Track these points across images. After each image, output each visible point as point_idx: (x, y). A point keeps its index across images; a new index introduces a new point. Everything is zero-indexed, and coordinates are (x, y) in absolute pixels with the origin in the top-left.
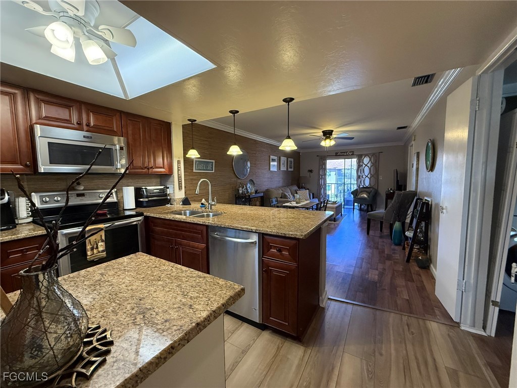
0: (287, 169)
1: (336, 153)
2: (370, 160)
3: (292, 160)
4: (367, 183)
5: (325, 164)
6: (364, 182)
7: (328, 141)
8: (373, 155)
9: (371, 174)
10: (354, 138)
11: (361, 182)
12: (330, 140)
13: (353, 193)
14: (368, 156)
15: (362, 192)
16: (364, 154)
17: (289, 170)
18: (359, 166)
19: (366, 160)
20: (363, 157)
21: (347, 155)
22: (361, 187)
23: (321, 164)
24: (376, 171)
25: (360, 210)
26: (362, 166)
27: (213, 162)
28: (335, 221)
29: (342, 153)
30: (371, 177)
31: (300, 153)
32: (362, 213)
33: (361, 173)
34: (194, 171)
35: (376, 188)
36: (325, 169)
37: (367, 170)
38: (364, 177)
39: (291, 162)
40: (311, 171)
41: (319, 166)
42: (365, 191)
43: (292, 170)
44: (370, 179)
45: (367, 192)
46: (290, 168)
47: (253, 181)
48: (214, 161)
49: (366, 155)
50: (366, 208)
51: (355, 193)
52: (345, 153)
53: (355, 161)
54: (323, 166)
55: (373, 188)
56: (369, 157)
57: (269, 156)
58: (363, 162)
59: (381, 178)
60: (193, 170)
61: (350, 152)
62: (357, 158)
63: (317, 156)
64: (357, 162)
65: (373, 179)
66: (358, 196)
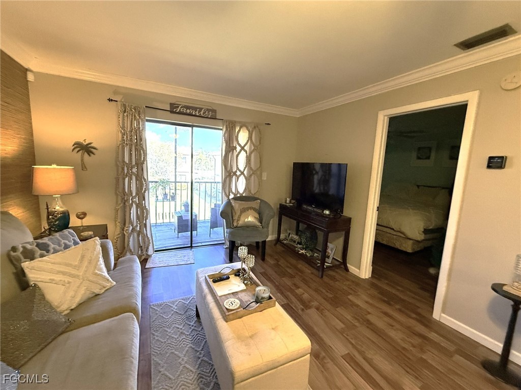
1: (172, 106)
2: (250, 137)
8: (256, 126)
9: (250, 168)
14: (247, 128)
18: (229, 148)
19: (243, 137)
20: (237, 128)
21: (200, 116)
24: (260, 162)
26: (235, 148)
29: (188, 107)
31: (27, 70)
38: (238, 173)
44: (248, 179)
49: (242, 125)
52: (195, 109)
56: (249, 131)
58: (237, 140)
61: (208, 110)
62: (224, 130)
63: (110, 100)
64: (224, 136)
65: (254, 178)
66: (238, 220)
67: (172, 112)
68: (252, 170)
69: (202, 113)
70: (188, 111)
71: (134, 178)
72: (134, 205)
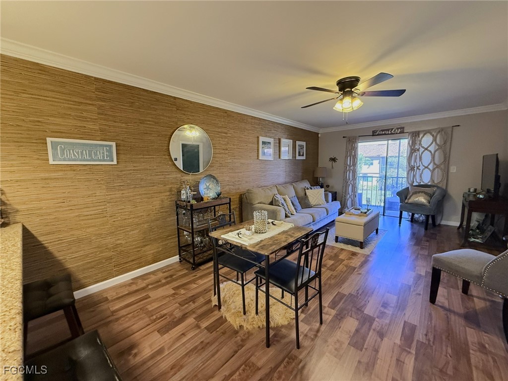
0: (294, 156)
1: (374, 132)
2: (435, 140)
3: (304, 144)
4: (426, 179)
5: (355, 149)
6: (421, 177)
7: (347, 100)
8: (441, 131)
9: (435, 164)
10: (404, 91)
11: (414, 176)
12: (353, 97)
13: (399, 194)
14: (431, 134)
15: (415, 193)
16: (423, 131)
17: (298, 158)
18: (413, 150)
19: (427, 140)
20: (421, 136)
21: (392, 134)
22: (415, 184)
23: (350, 148)
24: (445, 158)
25: (413, 220)
26: (418, 150)
27: (111, 146)
28: (362, 248)
29: (382, 131)
30: (434, 169)
31: (318, 133)
32: (415, 226)
33: (415, 161)
34: (51, 162)
35: (444, 188)
36: (355, 157)
37: (427, 158)
38: (421, 168)
39: (301, 147)
40: (333, 160)
41: (347, 152)
42: (422, 192)
43: (304, 158)
44: (433, 171)
45: (426, 193)
46: (299, 155)
47: (214, 178)
48: (114, 144)
49: (426, 132)
50: (422, 218)
51: (404, 195)
52: (388, 130)
53: (405, 143)
54: (351, 153)
55: (438, 187)
56: (433, 136)
57: (258, 137)
58: (420, 144)
59: (453, 169)
60: (48, 160)
61: (398, 129)
62: (409, 138)
63: (344, 137)
64: (409, 143)
65: (438, 171)
66: (409, 199)
67: (373, 135)
68: (436, 164)
69: (393, 131)
70: (383, 132)
71: (351, 171)
72: (351, 185)
